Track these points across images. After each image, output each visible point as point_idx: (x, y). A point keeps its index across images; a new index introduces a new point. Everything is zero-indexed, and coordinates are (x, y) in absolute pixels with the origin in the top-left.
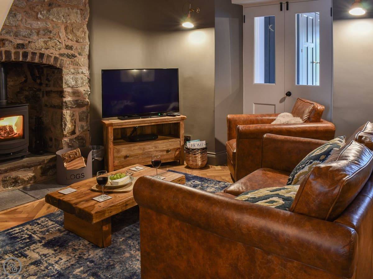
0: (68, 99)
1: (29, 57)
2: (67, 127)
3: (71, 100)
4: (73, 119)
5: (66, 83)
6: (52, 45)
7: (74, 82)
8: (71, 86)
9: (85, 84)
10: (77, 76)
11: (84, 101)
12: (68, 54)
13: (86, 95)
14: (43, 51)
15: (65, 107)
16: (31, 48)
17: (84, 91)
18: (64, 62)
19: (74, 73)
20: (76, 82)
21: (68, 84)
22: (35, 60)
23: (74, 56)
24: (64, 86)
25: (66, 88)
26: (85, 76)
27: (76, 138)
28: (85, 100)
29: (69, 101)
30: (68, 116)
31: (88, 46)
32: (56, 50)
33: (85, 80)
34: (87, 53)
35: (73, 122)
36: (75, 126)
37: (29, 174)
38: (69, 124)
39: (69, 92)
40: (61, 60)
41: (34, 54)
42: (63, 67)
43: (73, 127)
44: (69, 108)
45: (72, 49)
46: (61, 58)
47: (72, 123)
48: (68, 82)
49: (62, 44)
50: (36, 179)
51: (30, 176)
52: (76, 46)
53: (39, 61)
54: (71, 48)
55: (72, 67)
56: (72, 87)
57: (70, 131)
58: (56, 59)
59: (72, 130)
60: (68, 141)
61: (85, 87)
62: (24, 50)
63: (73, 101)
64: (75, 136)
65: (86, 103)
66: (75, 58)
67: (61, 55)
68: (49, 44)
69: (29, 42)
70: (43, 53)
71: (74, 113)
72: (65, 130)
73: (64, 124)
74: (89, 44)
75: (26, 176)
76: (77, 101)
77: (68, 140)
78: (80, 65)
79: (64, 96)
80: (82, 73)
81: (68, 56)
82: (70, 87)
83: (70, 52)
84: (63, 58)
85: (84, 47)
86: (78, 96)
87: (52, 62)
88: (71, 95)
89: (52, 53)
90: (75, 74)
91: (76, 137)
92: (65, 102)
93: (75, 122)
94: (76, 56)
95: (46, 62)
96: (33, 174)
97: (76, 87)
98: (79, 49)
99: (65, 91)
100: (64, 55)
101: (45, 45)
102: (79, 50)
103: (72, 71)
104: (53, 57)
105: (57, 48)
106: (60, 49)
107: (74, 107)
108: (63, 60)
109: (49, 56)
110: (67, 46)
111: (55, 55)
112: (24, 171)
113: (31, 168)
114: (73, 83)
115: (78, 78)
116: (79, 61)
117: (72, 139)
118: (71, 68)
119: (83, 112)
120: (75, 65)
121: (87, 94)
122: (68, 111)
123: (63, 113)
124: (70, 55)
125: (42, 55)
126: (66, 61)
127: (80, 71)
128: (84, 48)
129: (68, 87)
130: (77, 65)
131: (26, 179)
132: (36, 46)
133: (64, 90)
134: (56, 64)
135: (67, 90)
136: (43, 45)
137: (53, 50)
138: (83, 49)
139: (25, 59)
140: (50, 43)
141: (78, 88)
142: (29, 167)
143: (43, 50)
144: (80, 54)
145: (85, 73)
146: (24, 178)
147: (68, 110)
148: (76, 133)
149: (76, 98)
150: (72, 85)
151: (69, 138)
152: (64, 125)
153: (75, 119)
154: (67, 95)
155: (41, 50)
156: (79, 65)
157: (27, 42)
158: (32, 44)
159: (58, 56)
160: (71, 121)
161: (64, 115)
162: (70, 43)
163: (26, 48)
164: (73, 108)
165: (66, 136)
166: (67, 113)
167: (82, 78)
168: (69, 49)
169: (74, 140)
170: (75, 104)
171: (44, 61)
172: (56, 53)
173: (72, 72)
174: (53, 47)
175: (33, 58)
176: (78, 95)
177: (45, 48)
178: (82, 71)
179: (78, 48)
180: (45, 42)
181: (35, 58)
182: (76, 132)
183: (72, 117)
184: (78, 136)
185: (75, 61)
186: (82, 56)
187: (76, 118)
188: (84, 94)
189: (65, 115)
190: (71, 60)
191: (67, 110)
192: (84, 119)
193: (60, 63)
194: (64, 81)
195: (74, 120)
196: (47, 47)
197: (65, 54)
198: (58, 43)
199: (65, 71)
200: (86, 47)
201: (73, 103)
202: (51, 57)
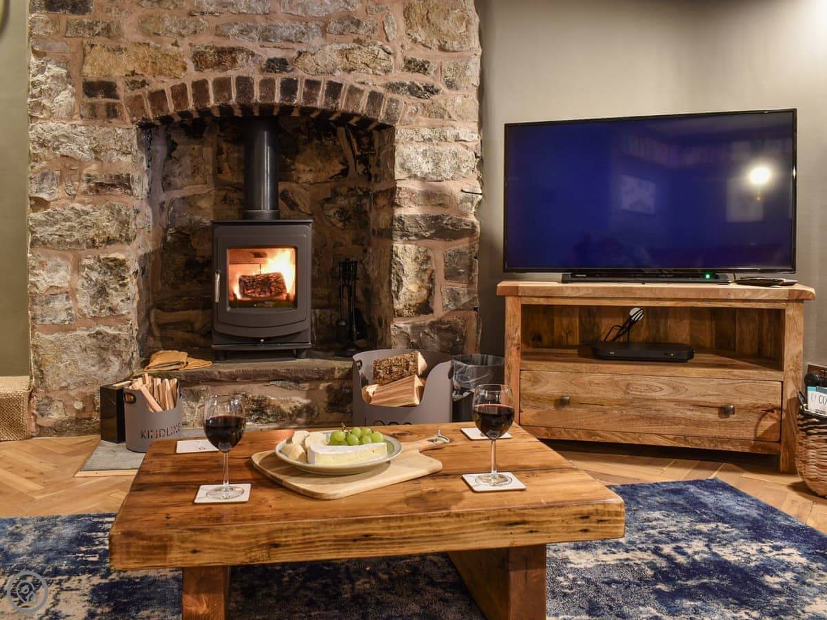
0: (409, 210)
1: (298, 93)
2: (404, 290)
3: (419, 214)
4: (425, 271)
5: (402, 166)
6: (365, 60)
7: (430, 165)
8: (419, 174)
9: (464, 171)
10: (440, 148)
11: (461, 220)
12: (413, 83)
13: (469, 204)
14: (338, 77)
15: (399, 233)
16: (305, 69)
17: (462, 191)
18: (401, 107)
19: (430, 140)
20: (437, 165)
21: (409, 170)
22: (316, 100)
23: (431, 90)
24: (399, 174)
25: (404, 180)
26: (467, 148)
27: (432, 325)
28: (464, 218)
29: (412, 217)
30: (409, 260)
31: (477, 60)
32: (376, 74)
33: (467, 161)
34: (476, 81)
35: (426, 277)
36: (430, 292)
37: (295, 398)
38: (411, 283)
39: (412, 193)
40: (391, 100)
41: (312, 85)
42: (395, 121)
43: (425, 292)
44: (413, 238)
45: (426, 69)
46: (390, 95)
47: (423, 281)
48: (409, 164)
49: (395, 58)
50: (314, 417)
51: (297, 404)
52: (438, 61)
53: (327, 103)
54: (422, 68)
55: (424, 120)
56: (424, 179)
57: (413, 303)
58: (375, 98)
59: (419, 302)
60: (409, 331)
61: (464, 180)
62: (286, 75)
63: (423, 217)
64: (428, 319)
65: (468, 227)
66: (435, 97)
67: (394, 87)
68: (356, 59)
69: (300, 54)
70: (339, 82)
71: (430, 253)
72: (397, 298)
73: (397, 280)
74: (479, 54)
75: (287, 401)
76: (436, 218)
77: (408, 326)
78: (450, 117)
79: (397, 201)
80: (456, 141)
81: (413, 90)
82: (415, 176)
83: (419, 79)
84: (396, 96)
85: (464, 64)
86: (440, 205)
87: (363, 106)
88: (420, 200)
89: (363, 83)
90: (434, 141)
91: (433, 323)
92: (400, 220)
93: (431, 280)
94: (437, 91)
95: (347, 105)
96: (305, 401)
97: (435, 178)
98: (450, 70)
99: (400, 188)
100: (398, 88)
101: (345, 60)
102: (448, 74)
103: (427, 132)
104: (366, 94)
105: (379, 68)
106: (387, 71)
107: (428, 234)
108: (397, 101)
109: (353, 91)
110: (410, 62)
111: (373, 88)
112: (281, 387)
113: (301, 385)
114: (427, 167)
115: (442, 154)
116: (445, 105)
117: (421, 326)
118: (420, 124)
119: (460, 253)
120: (436, 117)
121: (472, 202)
122: (408, 246)
123: (394, 249)
124: (419, 89)
125: (334, 89)
126: (407, 104)
127: (450, 133)
128: (466, 68)
129: (410, 177)
130: (442, 117)
131: (286, 408)
132: (317, 64)
133: (398, 186)
134: (375, 112)
135: (406, 185)
136: (338, 59)
137: (368, 73)
138: (460, 70)
139: (288, 98)
140: (360, 56)
141: (444, 183)
142: (297, 381)
143: (338, 73)
144: (450, 85)
145: (465, 141)
146: (282, 406)
147: (409, 241)
148: (435, 312)
149: (438, 211)
150: (422, 172)
151: (410, 321)
152: (394, 283)
153: (433, 271)
154: (406, 201)
155: (332, 73)
156: (446, 117)
157: (295, 54)
158: (307, 60)
159: (381, 90)
160: (417, 276)
161: (397, 255)
162: (419, 55)
163: (292, 70)
164: (424, 238)
165: (400, 316)
166: (406, 252)
167: (455, 155)
168: (418, 71)
169: (426, 331)
170: (430, 228)
171: (342, 104)
172: (375, 83)
173: (423, 137)
174: (367, 65)
175: (309, 96)
176: (440, 202)
177: (344, 70)
178: (454, 132)
179: (445, 67)
180: (344, 53)
181: (317, 95)
182: (434, 308)
183: (421, 265)
184: (440, 322)
185: (432, 103)
186: (457, 89)
187: (434, 268)
188: (462, 201)
189: (400, 255)
190: (422, 101)
191: (405, 242)
192: (459, 274)
193: (387, 110)
194: (398, 160)
195: (429, 272)
196: (348, 67)
197: (403, 85)
198: (382, 54)
199: (401, 132)
200: (471, 65)
201: (422, 223)
202: (361, 92)
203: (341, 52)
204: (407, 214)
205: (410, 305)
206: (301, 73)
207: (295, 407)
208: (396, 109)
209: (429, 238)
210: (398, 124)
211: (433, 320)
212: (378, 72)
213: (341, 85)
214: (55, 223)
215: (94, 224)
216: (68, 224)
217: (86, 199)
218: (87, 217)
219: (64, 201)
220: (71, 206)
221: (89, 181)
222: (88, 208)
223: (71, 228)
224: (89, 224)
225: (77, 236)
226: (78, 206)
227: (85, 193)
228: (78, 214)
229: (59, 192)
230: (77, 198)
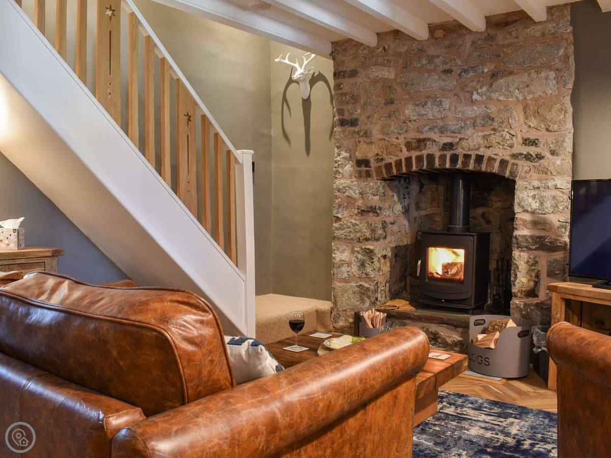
0: (522, 232)
1: (459, 162)
2: (518, 281)
3: (529, 234)
4: (533, 270)
5: (519, 204)
6: (497, 141)
7: (537, 204)
8: (529, 210)
9: (561, 208)
10: (545, 194)
11: (557, 240)
12: (528, 153)
13: (563, 230)
14: (482, 152)
15: (516, 245)
16: (463, 148)
17: (559, 221)
18: (520, 168)
19: (538, 188)
20: (542, 204)
21: (523, 207)
22: (469, 166)
23: (540, 157)
24: (517, 209)
25: (520, 213)
26: (563, 193)
27: (537, 305)
28: (560, 238)
29: (524, 236)
30: (522, 263)
31: (571, 136)
32: (505, 148)
33: (563, 201)
34: (570, 149)
35: (534, 274)
36: (536, 284)
37: (454, 336)
38: (523, 277)
39: (524, 221)
40: (513, 164)
41: (467, 157)
42: (516, 176)
43: (532, 283)
44: (525, 249)
45: (536, 144)
46: (512, 161)
47: (531, 276)
48: (523, 203)
49: (517, 138)
50: (464, 348)
51: (455, 339)
52: (545, 138)
53: (475, 167)
54: (534, 143)
55: (535, 176)
56: (533, 213)
57: (524, 289)
58: (503, 163)
59: (528, 289)
60: (522, 306)
61: (561, 214)
62: (452, 152)
63: (531, 237)
64: (535, 301)
65: (561, 245)
66: (542, 161)
67: (515, 156)
68: (492, 140)
69: (460, 139)
70: (482, 154)
71: (538, 259)
72: (514, 285)
73: (515, 274)
74: (572, 131)
75: (450, 337)
76: (540, 237)
77: (522, 303)
78: (551, 173)
79: (515, 226)
80: (555, 189)
81: (528, 157)
82: (527, 211)
83: (532, 150)
84: (516, 161)
85: (562, 139)
86: (543, 229)
87: (496, 168)
88: (530, 226)
89: (496, 154)
90: (541, 189)
91: (537, 303)
92: (516, 237)
93: (537, 276)
94: (543, 157)
95: (486, 168)
96: (460, 339)
97: (541, 212)
98: (553, 143)
99: (517, 218)
100: (518, 157)
101: (486, 141)
102: (552, 146)
103: (536, 183)
104: (498, 161)
105: (506, 145)
106: (511, 147)
107: (534, 247)
108: (517, 164)
109: (491, 159)
110: (526, 140)
111: (503, 158)
112: (446, 328)
113: (458, 329)
114: (535, 205)
115: (545, 197)
116: (548, 166)
117: (529, 305)
118: (532, 178)
119: (556, 260)
120: (543, 173)
121: (565, 229)
122: (522, 254)
123: (513, 255)
124: (532, 156)
125: (479, 159)
126: (524, 166)
127: (550, 184)
128: (563, 141)
129: (524, 211)
130: (546, 174)
131: (449, 341)
132: (469, 145)
133: (516, 216)
134: (503, 171)
135: (521, 216)
136: (481, 141)
137: (500, 148)
138: (559, 143)
139: (453, 165)
140: (494, 139)
141: (547, 216)
142: (456, 326)
143: (482, 149)
144: (553, 153)
145: (561, 189)
146: (447, 339)
147: (522, 251)
148: (540, 297)
149: (541, 234)
150: (531, 208)
151: (523, 300)
152: (513, 276)
153: (539, 271)
154: (521, 226)
155: (478, 149)
156: (549, 173)
157: (458, 140)
158: (464, 143)
159: (507, 158)
160: (527, 273)
161: (514, 259)
162: (532, 135)
163: (456, 149)
164: (532, 249)
165: (516, 296)
166: (520, 258)
167: (554, 198)
168: (532, 145)
169: (532, 308)
170: (535, 243)
171: (483, 167)
172: (501, 153)
173: (533, 186)
174: (499, 144)
175: (465, 163)
176: (543, 228)
177: (486, 147)
178: (554, 183)
179: (549, 142)
180: (485, 137)
181: (470, 162)
182: (539, 294)
183: (531, 266)
184: (542, 303)
185: (540, 165)
186: (557, 155)
187: (540, 269)
188: (558, 228)
189: (517, 259)
190: (533, 164)
191: (520, 251)
192: (556, 274)
193: (511, 170)
194: (516, 201)
195: (536, 271)
196: (488, 145)
197: (521, 154)
198: (508, 136)
199: (519, 184)
200: (566, 139)
201: (530, 241)
202: (495, 160)
203: (484, 137)
204: (520, 234)
205: (521, 290)
206: (461, 150)
207: (454, 341)
208: (517, 169)
209: (534, 250)
210: (517, 178)
211: (538, 301)
212: (506, 148)
213: (483, 156)
214: (344, 229)
215: (360, 230)
216: (349, 229)
217: (357, 218)
218: (357, 227)
219: (347, 219)
220: (351, 221)
221: (358, 209)
222: (358, 222)
223: (350, 232)
224: (358, 230)
225: (352, 236)
226: (353, 221)
227: (356, 215)
228: (354, 225)
229: (346, 213)
230: (353, 217)
